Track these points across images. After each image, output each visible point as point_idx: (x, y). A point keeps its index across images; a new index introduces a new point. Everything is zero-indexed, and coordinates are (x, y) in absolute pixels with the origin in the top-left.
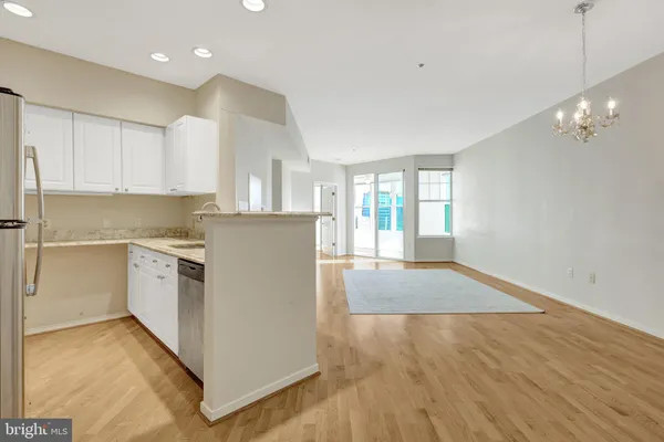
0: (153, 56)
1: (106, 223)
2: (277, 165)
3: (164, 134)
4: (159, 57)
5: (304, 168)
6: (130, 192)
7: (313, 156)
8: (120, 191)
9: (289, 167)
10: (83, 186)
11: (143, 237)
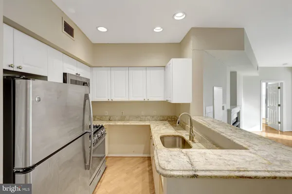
0: (155, 30)
1: (143, 113)
2: (233, 75)
3: (165, 70)
4: (158, 29)
5: (255, 74)
6: (150, 100)
7: (260, 65)
8: (146, 100)
9: (241, 75)
10: (132, 99)
11: (156, 120)
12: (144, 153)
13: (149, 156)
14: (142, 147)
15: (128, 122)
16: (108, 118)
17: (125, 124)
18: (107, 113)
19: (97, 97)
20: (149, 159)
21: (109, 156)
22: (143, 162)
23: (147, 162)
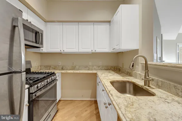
6: (97, 51)
8: (93, 51)
11: (102, 70)
12: (91, 98)
13: (95, 100)
14: (89, 92)
15: (78, 71)
16: (61, 67)
17: (75, 72)
18: (60, 63)
19: (50, 48)
20: (96, 102)
21: (62, 99)
22: (91, 105)
23: (94, 105)
